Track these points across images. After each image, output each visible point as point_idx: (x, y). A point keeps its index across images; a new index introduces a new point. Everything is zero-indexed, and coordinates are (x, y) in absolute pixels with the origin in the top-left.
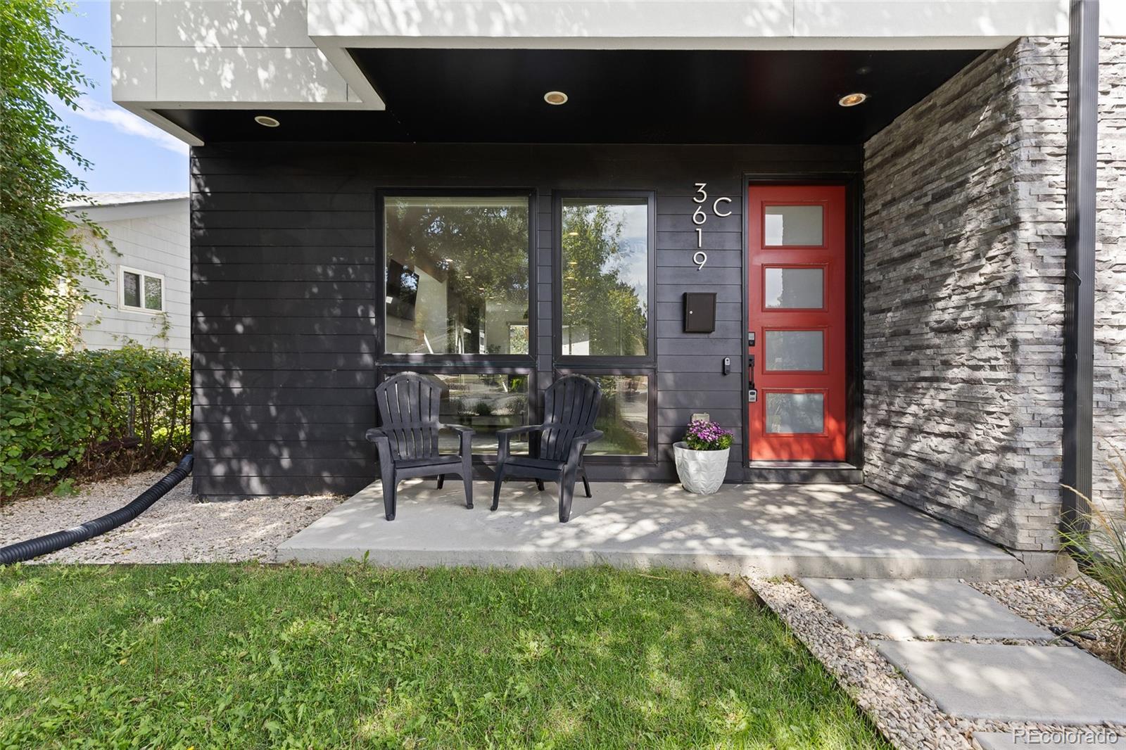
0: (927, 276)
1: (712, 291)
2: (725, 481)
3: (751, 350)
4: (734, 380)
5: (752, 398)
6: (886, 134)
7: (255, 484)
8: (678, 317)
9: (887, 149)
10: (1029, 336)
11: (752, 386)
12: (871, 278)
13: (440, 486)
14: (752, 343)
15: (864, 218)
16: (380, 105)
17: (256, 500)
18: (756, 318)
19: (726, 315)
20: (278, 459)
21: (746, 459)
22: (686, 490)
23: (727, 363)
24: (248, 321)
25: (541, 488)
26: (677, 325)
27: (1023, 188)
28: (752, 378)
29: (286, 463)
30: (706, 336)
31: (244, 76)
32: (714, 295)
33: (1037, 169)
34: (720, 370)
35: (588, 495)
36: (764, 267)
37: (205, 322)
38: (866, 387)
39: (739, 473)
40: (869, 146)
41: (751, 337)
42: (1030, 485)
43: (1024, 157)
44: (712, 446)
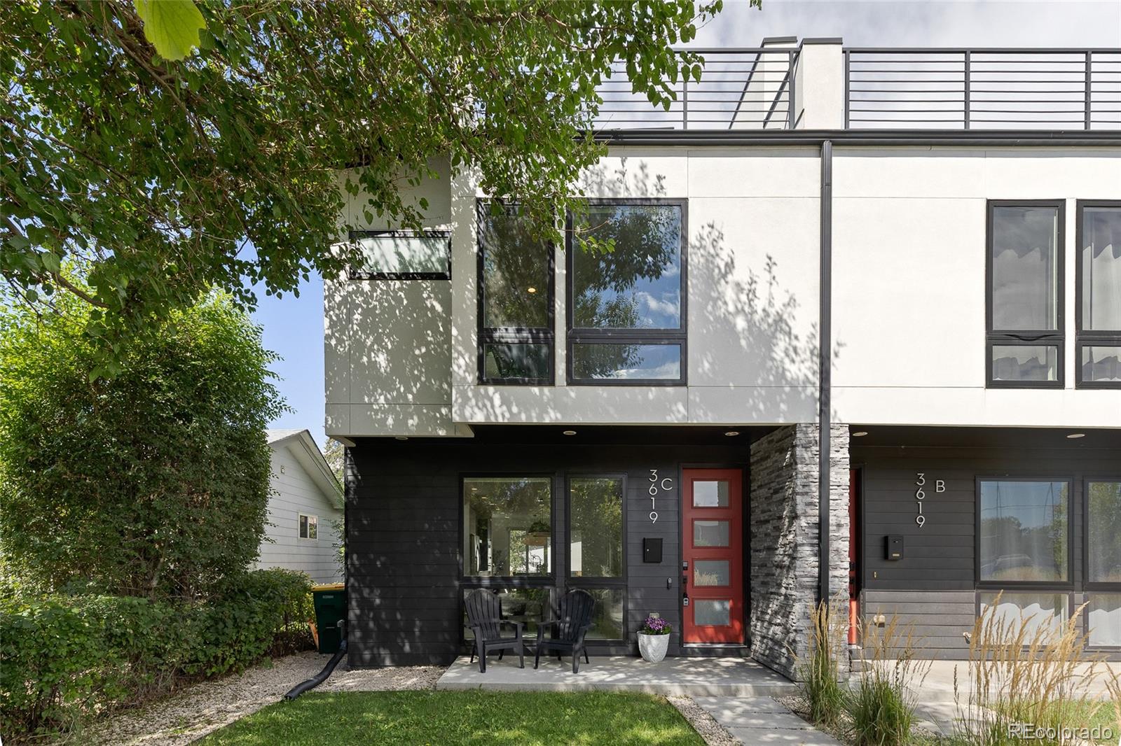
0: (772, 534)
1: (660, 537)
2: (666, 656)
3: (685, 573)
4: (674, 593)
5: (686, 603)
6: (759, 445)
7: (388, 662)
8: (641, 552)
9: (758, 455)
10: (802, 573)
11: (685, 595)
12: (754, 529)
13: (500, 658)
14: (686, 569)
15: (750, 492)
16: (472, 435)
17: (386, 669)
18: (687, 552)
19: (669, 552)
20: (402, 648)
21: (682, 641)
22: (646, 661)
23: (670, 581)
24: (383, 559)
25: (560, 659)
26: (640, 558)
27: (799, 498)
28: (686, 590)
29: (407, 648)
30: (657, 564)
31: (400, 422)
32: (662, 539)
33: (806, 489)
34: (666, 585)
35: (588, 662)
36: (693, 520)
37: (357, 560)
38: (752, 597)
39: (677, 650)
40: (753, 447)
41: (685, 564)
42: (803, 648)
43: (799, 483)
44: (658, 633)
